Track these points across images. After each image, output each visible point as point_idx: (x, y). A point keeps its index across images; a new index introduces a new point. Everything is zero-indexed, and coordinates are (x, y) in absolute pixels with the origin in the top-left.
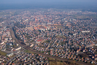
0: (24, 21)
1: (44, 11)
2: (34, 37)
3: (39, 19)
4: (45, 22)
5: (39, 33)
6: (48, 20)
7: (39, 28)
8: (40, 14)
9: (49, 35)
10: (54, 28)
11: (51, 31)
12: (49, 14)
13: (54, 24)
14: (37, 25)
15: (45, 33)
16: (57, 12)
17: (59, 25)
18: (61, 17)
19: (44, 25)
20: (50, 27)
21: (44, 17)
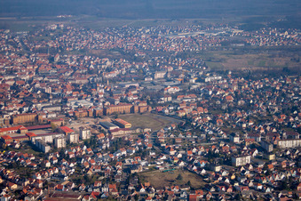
1: (25, 33)
2: (15, 187)
3: (9, 80)
4: (49, 95)
5: (33, 158)
6: (66, 81)
7: (26, 131)
8: (10, 52)
9: (100, 170)
10: (111, 128)
11: (102, 145)
12: (61, 50)
13: (107, 103)
14: (11, 114)
15: (71, 156)
16: (104, 36)
17: (136, 109)
18: (137, 66)
19: (54, 115)
20: (91, 121)
21: (37, 69)
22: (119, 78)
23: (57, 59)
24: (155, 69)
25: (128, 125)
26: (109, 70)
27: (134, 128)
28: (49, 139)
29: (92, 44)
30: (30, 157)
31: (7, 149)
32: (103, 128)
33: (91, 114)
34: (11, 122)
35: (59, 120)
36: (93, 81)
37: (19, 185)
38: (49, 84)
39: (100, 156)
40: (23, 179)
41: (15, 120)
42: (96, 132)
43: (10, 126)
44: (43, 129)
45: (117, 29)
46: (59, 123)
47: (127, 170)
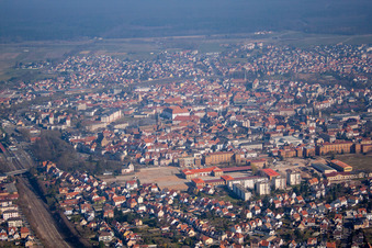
0: (94, 127)
1: (216, 54)
2: (210, 241)
3: (199, 111)
4: (247, 129)
5: (231, 207)
6: (268, 112)
7: (221, 173)
8: (199, 77)
9: (313, 224)
10: (327, 172)
11: (316, 192)
12: (261, 74)
13: (320, 140)
14: (202, 152)
15: (277, 206)
16: (314, 57)
17: (358, 147)
18: (357, 94)
19: (254, 155)
20: (301, 163)
21: (232, 98)
22: (335, 109)
23: (256, 85)
25: (348, 168)
26: (321, 99)
27: (355, 172)
28: (249, 183)
29: (299, 66)
30: (227, 205)
31: (199, 195)
32: (316, 171)
33: (300, 154)
34: (203, 162)
35: (261, 161)
36: (301, 112)
37: (214, 239)
38: (247, 116)
39: (314, 206)
40: (218, 233)
41: (208, 160)
42: (308, 176)
43: (202, 167)
44: (241, 171)
45: (329, 47)
46: (261, 165)
47: (349, 224)
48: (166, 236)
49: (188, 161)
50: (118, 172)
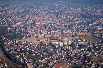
0: (14, 26)
1: (48, 7)
2: (47, 58)
3: (43, 23)
4: (56, 28)
5: (52, 49)
6: (62, 24)
7: (49, 40)
8: (43, 13)
9: (75, 55)
10: (78, 41)
11: (75, 46)
12: (60, 13)
13: (76, 32)
14: (44, 34)
15: (65, 49)
16: (75, 9)
17: (87, 34)
18: (86, 20)
19: (59, 35)
20: (71, 38)
21: (52, 19)
22: (80, 24)
23: (59, 16)
24: (93, 21)
25: (84, 40)
26: (77, 21)
27: (86, 41)
28: (57, 43)
29: (70, 11)
30: (51, 49)
31: (43, 46)
32: (75, 40)
33: (71, 35)
34: (44, 37)
35: (61, 37)
36: (71, 24)
37: (48, 58)
38: (56, 25)
39: (75, 50)
40: (49, 56)
41: (46, 36)
42: (73, 42)
43: (44, 38)
44: (55, 40)
45: (79, 7)
46: (60, 38)
47: (85, 55)
48: (34, 56)
49: (40, 36)
50: (21, 39)
